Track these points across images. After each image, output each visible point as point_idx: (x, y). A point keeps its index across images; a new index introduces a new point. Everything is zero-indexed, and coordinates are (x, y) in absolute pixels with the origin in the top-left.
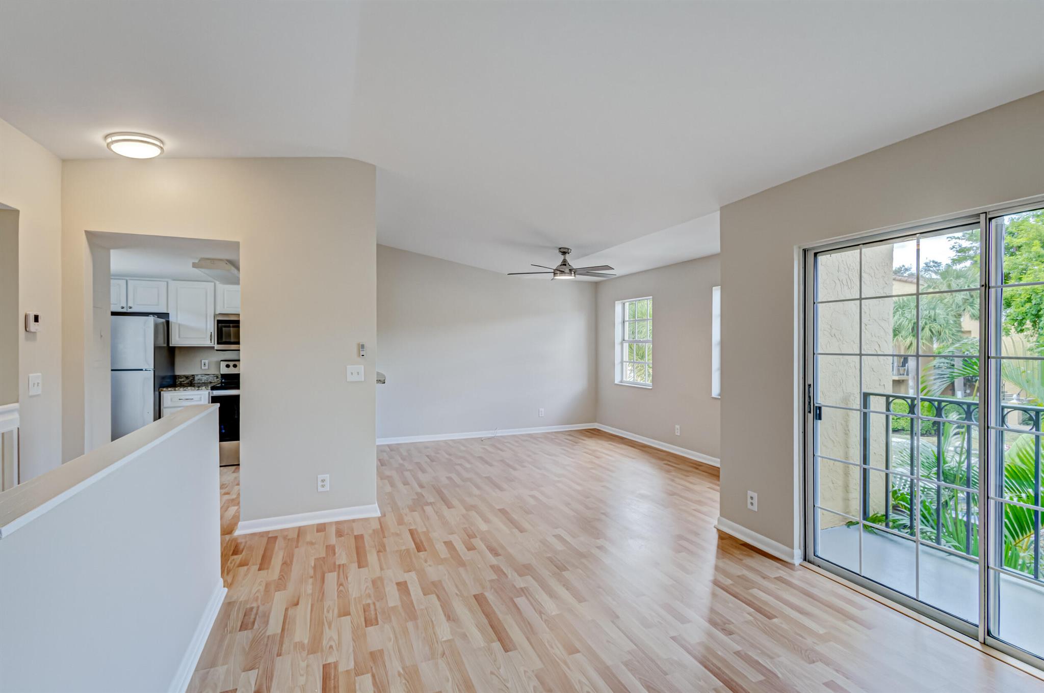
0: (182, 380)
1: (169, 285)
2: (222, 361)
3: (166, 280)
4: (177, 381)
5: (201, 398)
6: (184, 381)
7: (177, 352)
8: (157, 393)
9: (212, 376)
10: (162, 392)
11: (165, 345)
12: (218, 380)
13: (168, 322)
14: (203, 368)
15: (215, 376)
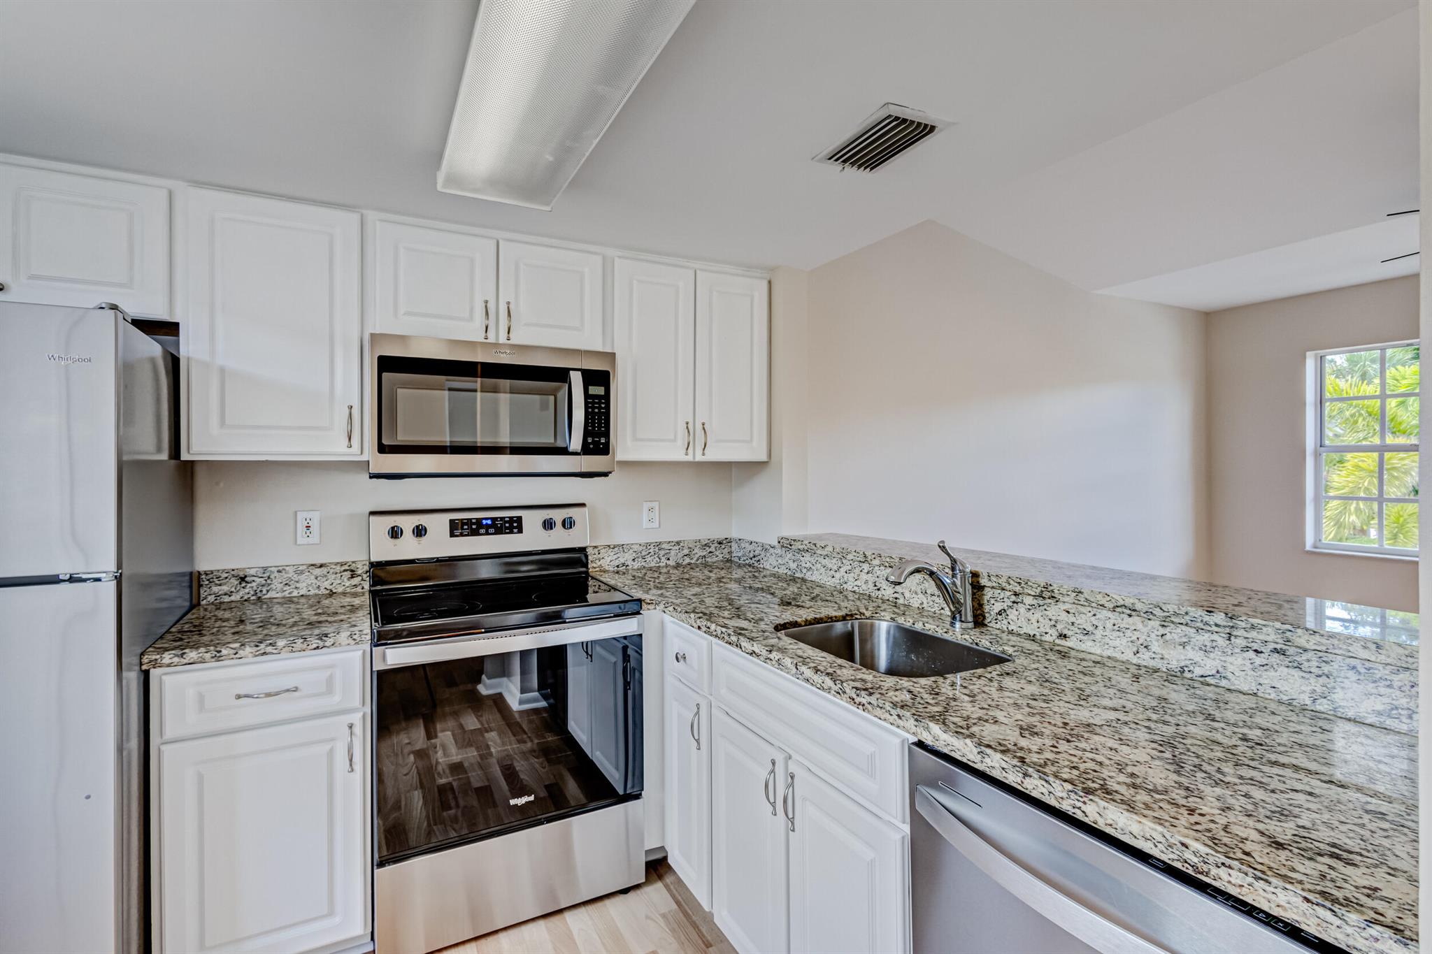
0: (225, 588)
1: (178, 205)
2: (373, 513)
3: (169, 183)
4: (203, 594)
5: (330, 682)
6: (230, 594)
7: (202, 482)
8: (132, 677)
9: (338, 568)
10: (154, 673)
11: (164, 456)
12: (356, 581)
13: (174, 364)
14: (301, 540)
15: (345, 571)
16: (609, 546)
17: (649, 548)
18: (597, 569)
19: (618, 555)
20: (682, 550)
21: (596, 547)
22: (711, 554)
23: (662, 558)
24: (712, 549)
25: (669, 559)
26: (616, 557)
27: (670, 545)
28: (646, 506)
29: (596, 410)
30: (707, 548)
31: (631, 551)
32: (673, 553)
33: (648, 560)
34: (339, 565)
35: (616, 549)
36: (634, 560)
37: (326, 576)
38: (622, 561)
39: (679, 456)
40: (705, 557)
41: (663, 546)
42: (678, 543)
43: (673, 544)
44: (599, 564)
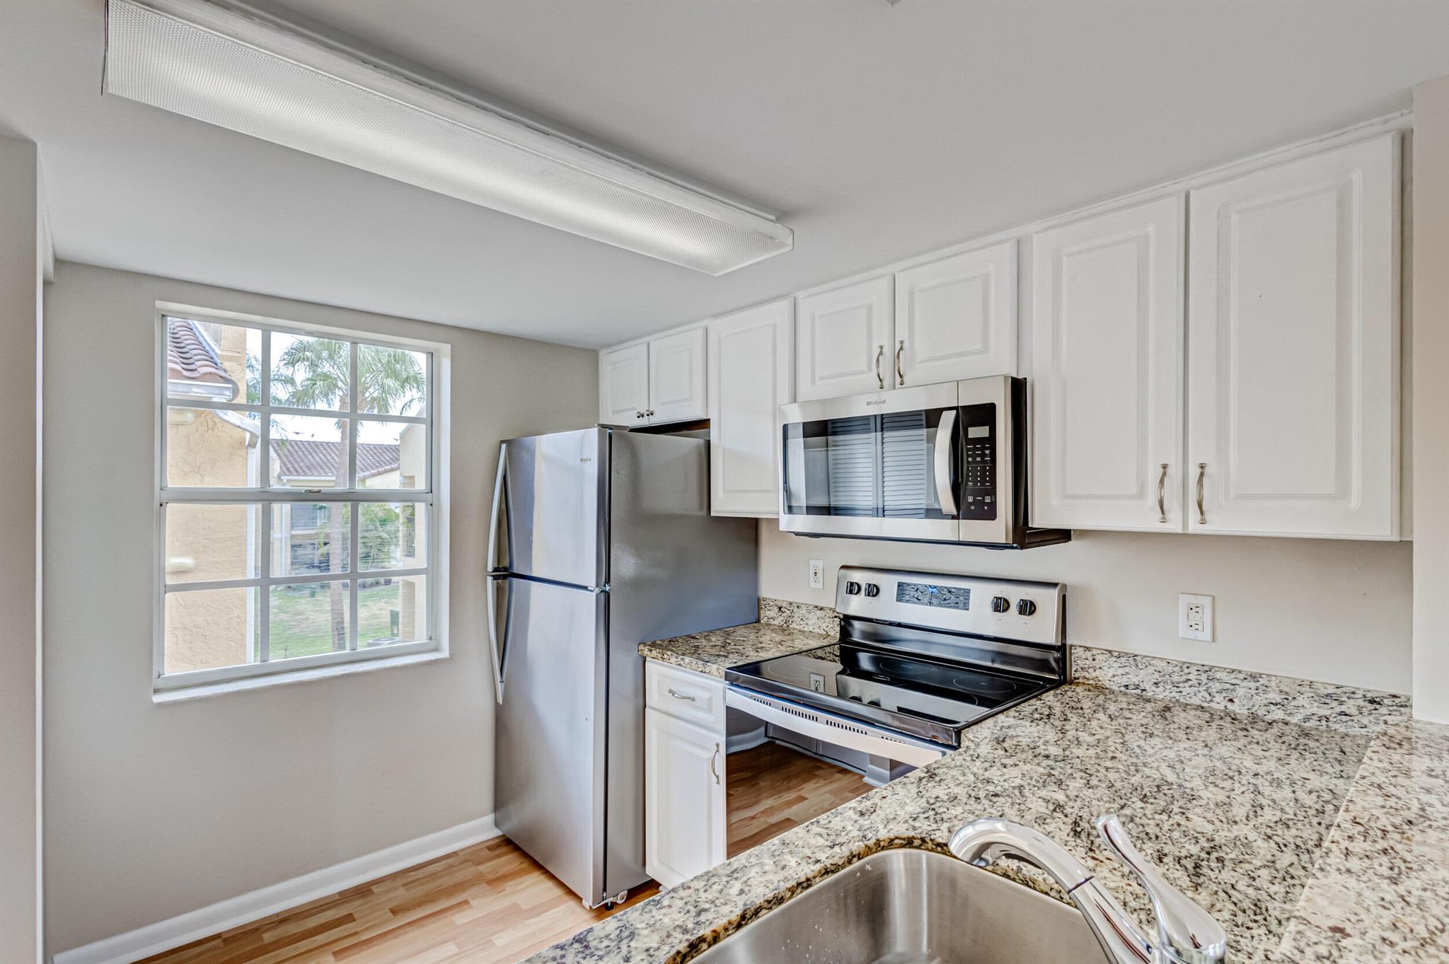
0: (772, 614)
2: (844, 567)
4: (762, 615)
6: (774, 619)
7: (764, 530)
14: (811, 584)
15: (836, 617)
16: (1110, 652)
17: (1186, 671)
18: (1091, 682)
19: (1127, 670)
20: (1265, 692)
21: (1088, 649)
22: (1344, 718)
23: (1217, 695)
24: (1350, 706)
25: (1231, 700)
26: (1121, 671)
27: (1233, 675)
28: (1184, 601)
29: (979, 459)
30: (1335, 704)
31: (1151, 669)
32: (1241, 692)
33: (1186, 690)
34: (832, 611)
35: (1123, 660)
36: (1156, 683)
37: (823, 619)
38: (1135, 680)
39: (1151, 523)
40: (1327, 719)
41: (1218, 675)
42: (1254, 677)
43: (1242, 676)
44: (1094, 675)
